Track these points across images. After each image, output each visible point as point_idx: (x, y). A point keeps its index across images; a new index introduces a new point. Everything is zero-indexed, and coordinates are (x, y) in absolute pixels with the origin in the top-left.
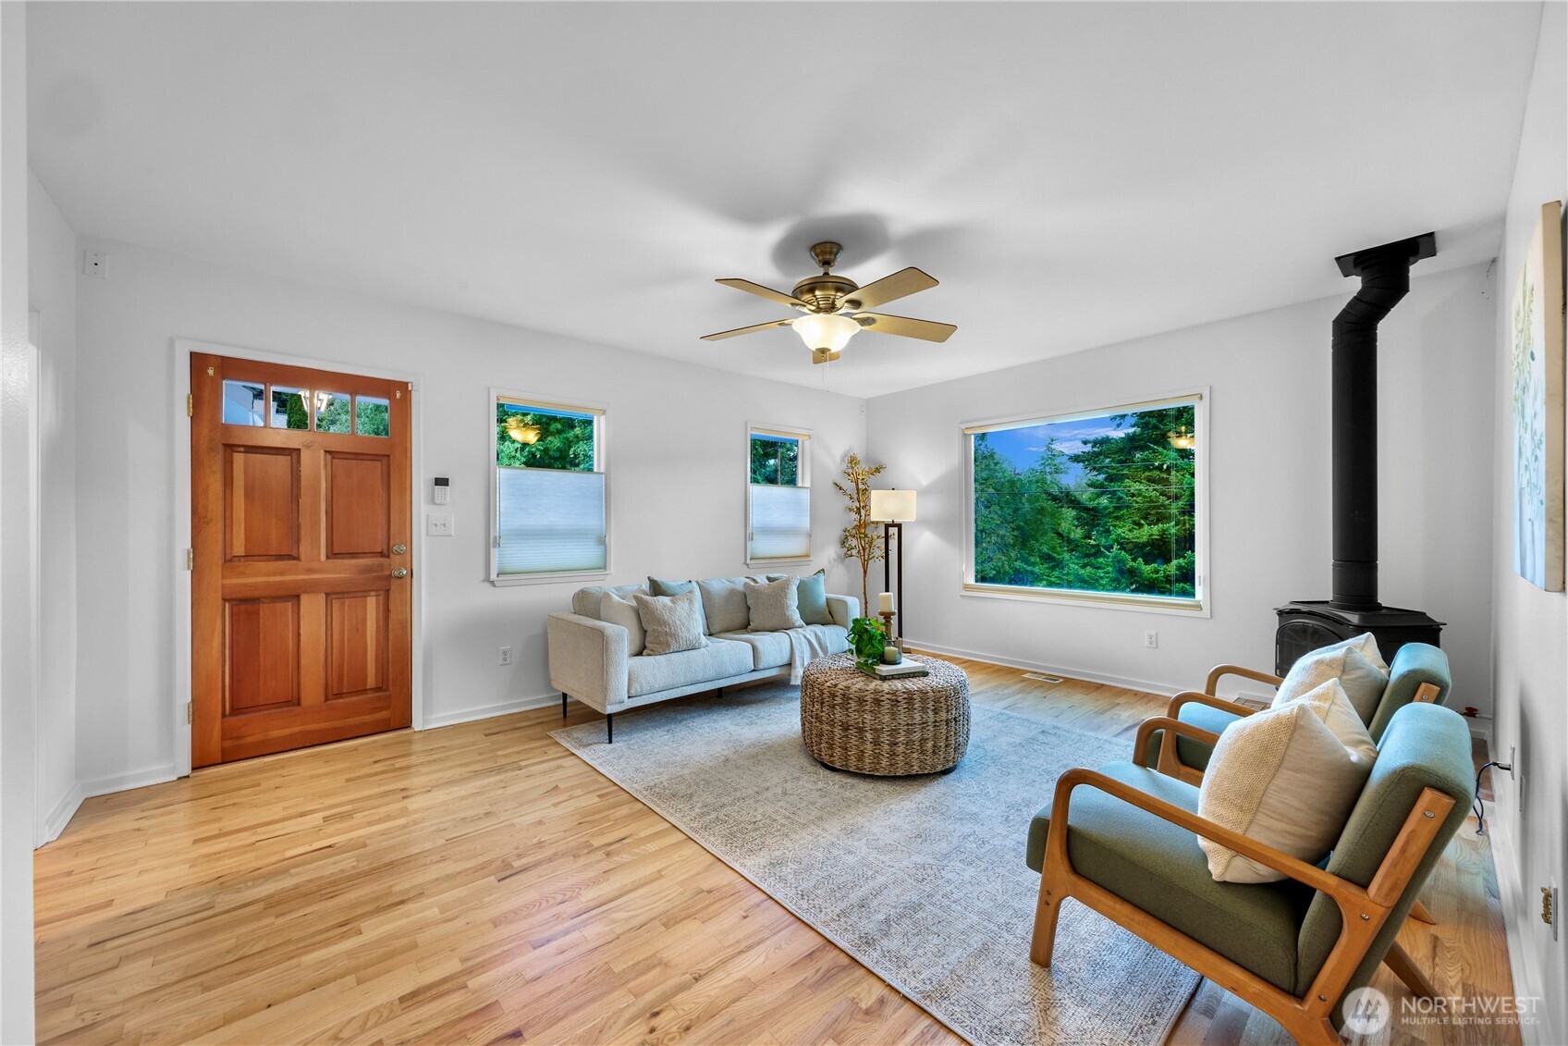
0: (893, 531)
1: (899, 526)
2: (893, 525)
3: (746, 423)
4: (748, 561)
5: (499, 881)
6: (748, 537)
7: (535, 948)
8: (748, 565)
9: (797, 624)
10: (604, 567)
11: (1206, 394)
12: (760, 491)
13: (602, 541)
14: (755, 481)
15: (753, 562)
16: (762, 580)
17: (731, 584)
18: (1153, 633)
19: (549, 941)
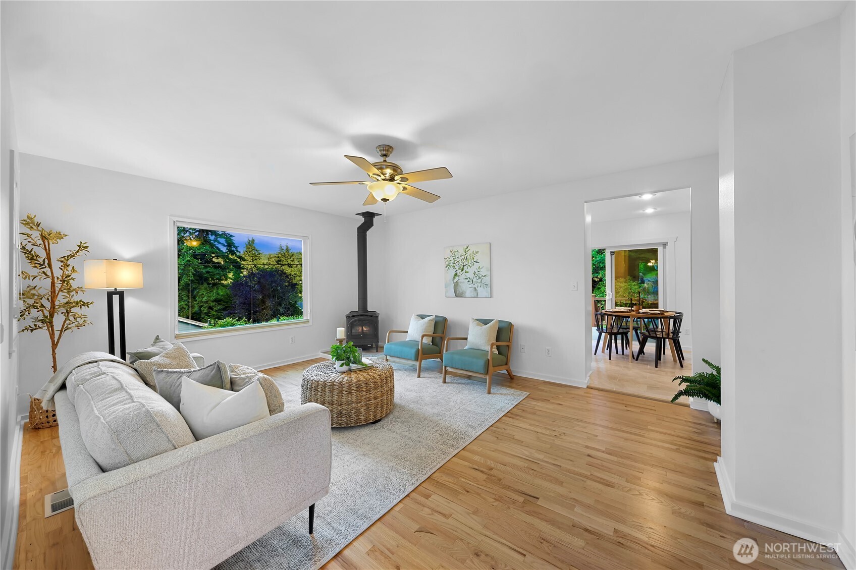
1: (121, 295)
2: (116, 293)
5: (538, 498)
7: (561, 466)
11: (310, 238)
19: (554, 464)
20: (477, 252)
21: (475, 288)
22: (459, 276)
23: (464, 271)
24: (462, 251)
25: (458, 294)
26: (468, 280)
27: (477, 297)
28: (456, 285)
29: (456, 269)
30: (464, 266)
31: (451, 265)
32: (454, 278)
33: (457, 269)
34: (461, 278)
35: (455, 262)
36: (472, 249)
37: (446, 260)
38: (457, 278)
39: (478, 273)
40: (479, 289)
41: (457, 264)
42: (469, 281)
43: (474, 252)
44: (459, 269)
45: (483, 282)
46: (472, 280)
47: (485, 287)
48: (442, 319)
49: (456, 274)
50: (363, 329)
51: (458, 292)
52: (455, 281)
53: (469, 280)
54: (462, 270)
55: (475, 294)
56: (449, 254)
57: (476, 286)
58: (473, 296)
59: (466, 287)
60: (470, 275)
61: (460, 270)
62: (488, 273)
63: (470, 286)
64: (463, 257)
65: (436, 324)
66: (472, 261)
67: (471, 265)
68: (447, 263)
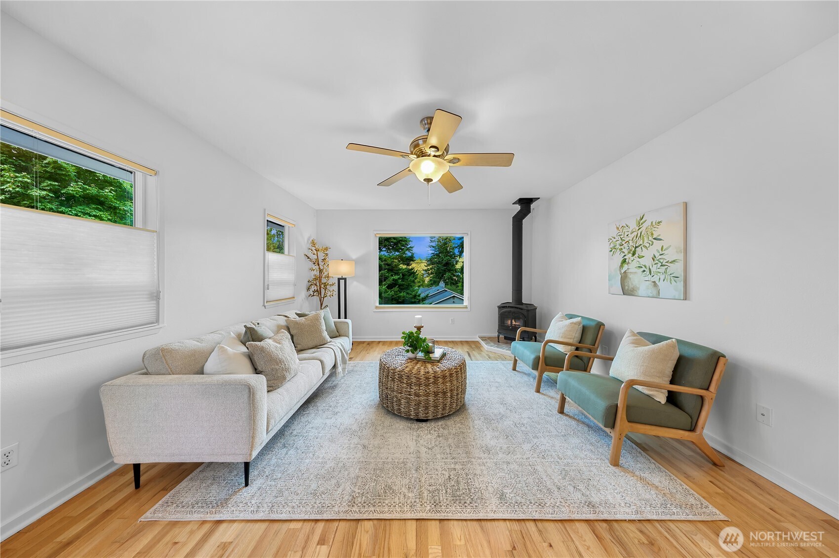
0: (342, 282)
1: (345, 279)
2: (342, 279)
3: (265, 210)
4: (266, 304)
6: (266, 287)
8: (265, 306)
9: (329, 341)
10: (157, 321)
11: (469, 234)
12: (272, 257)
13: (156, 297)
14: (268, 249)
15: (268, 304)
16: (293, 316)
17: (275, 321)
18: (453, 318)
20: (659, 222)
21: (654, 282)
22: (629, 263)
23: (637, 255)
24: (633, 225)
25: (627, 291)
26: (642, 269)
27: (658, 295)
28: (624, 277)
29: (624, 252)
30: (636, 247)
31: (617, 247)
32: (621, 266)
33: (626, 252)
34: (632, 267)
35: (623, 243)
36: (649, 219)
37: (611, 241)
38: (625, 267)
39: (660, 257)
40: (661, 284)
41: (626, 245)
42: (644, 271)
43: (654, 223)
44: (629, 253)
45: (669, 271)
46: (650, 269)
47: (673, 282)
48: (593, 324)
49: (624, 261)
50: (512, 322)
51: (627, 287)
52: (622, 272)
53: (644, 268)
54: (634, 254)
55: (655, 293)
56: (614, 232)
57: (656, 279)
58: (651, 295)
59: (638, 280)
60: (647, 261)
61: (630, 255)
62: (681, 257)
63: (646, 278)
64: (636, 233)
65: (584, 329)
66: (650, 238)
67: (647, 245)
68: (612, 245)
